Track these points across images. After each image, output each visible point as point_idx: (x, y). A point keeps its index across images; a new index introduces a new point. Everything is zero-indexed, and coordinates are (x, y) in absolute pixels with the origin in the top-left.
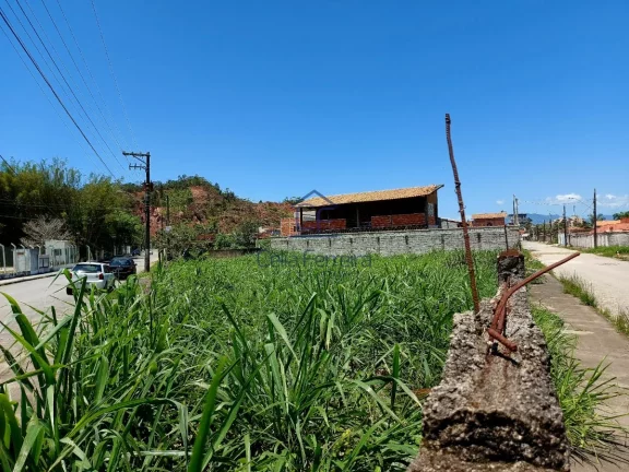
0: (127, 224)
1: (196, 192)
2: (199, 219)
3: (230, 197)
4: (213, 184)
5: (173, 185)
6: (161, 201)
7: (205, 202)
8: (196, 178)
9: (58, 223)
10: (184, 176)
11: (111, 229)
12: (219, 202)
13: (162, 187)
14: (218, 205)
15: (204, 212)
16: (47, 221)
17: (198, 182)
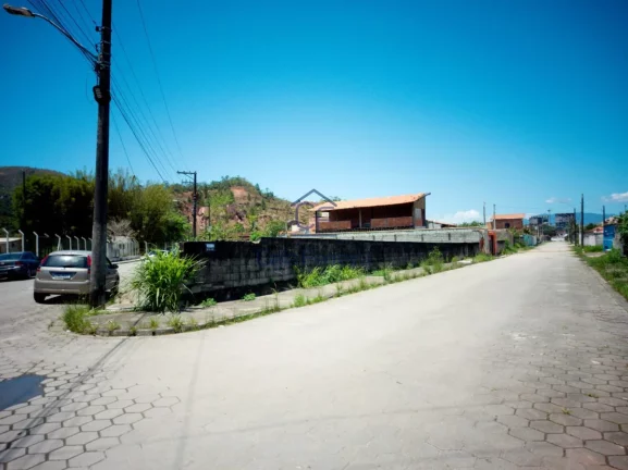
0: (177, 223)
1: (238, 192)
2: (240, 218)
3: (270, 197)
4: (254, 184)
5: (216, 186)
6: (205, 201)
7: (247, 201)
8: (238, 179)
9: (126, 223)
10: (227, 177)
11: (164, 228)
12: (260, 202)
13: (206, 188)
14: (258, 205)
15: (245, 212)
16: (118, 221)
17: (240, 183)
